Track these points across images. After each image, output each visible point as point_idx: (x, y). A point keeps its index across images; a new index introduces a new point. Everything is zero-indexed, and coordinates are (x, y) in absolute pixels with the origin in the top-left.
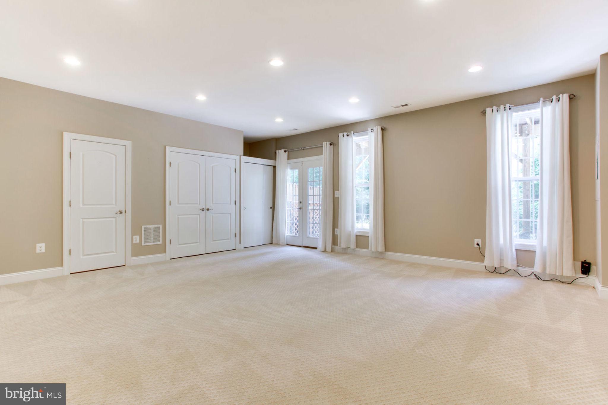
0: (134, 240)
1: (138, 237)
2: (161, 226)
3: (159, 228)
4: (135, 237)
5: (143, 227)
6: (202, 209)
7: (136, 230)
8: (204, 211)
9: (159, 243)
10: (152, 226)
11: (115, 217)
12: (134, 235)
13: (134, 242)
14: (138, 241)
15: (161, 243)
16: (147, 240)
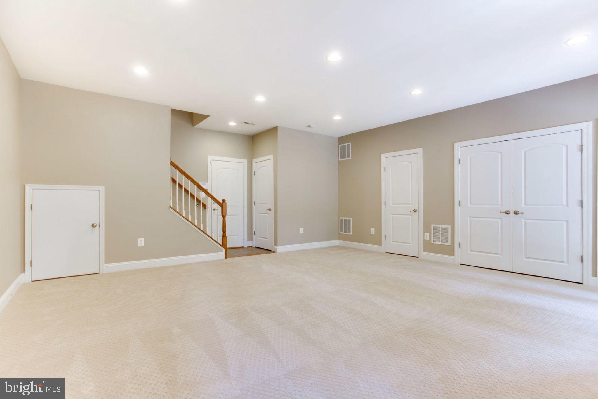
0: (425, 237)
1: (428, 234)
2: (449, 227)
3: (447, 229)
4: (426, 234)
5: (433, 226)
6: (506, 211)
7: (426, 228)
8: (510, 215)
9: (447, 244)
10: (441, 226)
11: (412, 215)
12: (425, 232)
13: (425, 238)
14: (428, 239)
15: (449, 244)
16: (436, 238)
